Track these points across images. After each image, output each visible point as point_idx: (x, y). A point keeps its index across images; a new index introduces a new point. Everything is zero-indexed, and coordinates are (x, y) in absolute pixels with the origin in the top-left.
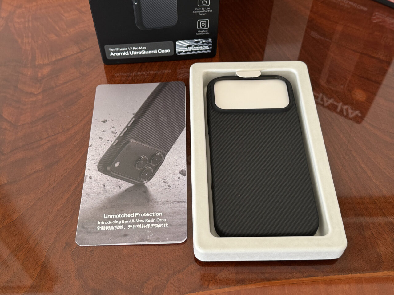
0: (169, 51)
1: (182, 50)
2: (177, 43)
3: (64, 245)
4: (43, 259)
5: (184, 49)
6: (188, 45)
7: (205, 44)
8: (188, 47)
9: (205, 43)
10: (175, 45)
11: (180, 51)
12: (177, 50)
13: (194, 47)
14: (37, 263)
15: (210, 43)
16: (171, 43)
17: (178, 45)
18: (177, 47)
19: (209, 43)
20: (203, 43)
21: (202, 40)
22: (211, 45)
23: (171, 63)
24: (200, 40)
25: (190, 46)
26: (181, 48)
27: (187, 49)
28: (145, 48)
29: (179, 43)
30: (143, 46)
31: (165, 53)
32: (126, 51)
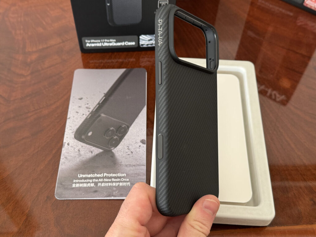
0: (133, 43)
1: (145, 43)
2: (141, 37)
3: (46, 198)
4: (29, 209)
6: (150, 39)
10: (139, 39)
11: (143, 43)
12: (141, 43)
13: (154, 41)
14: (23, 213)
16: (136, 37)
17: (141, 39)
18: (141, 41)
23: (135, 53)
28: (115, 41)
29: (142, 37)
30: (113, 39)
31: (131, 45)
32: (99, 43)
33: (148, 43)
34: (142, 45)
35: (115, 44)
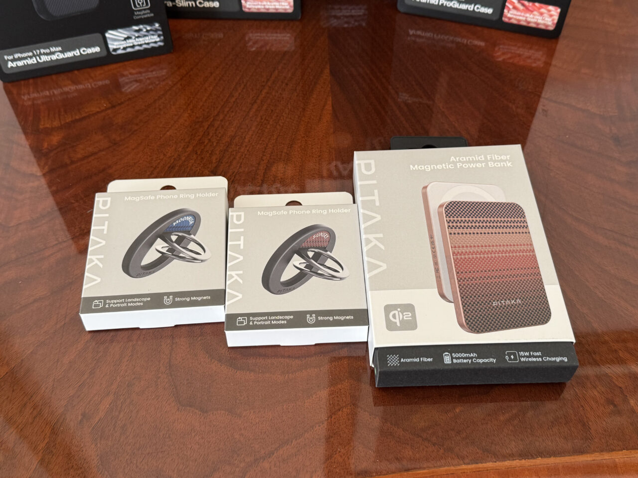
0: (97, 49)
1: (118, 45)
2: (107, 35)
5: (120, 45)
6: (126, 36)
7: (151, 32)
8: (126, 39)
9: (151, 30)
10: (105, 39)
11: (115, 47)
12: (112, 46)
13: (135, 39)
15: (159, 30)
16: (98, 36)
17: (109, 38)
18: (109, 42)
19: (156, 30)
20: (148, 31)
21: (145, 26)
22: (160, 33)
24: (141, 27)
25: (129, 38)
26: (116, 43)
27: (124, 44)
28: (60, 49)
29: (110, 34)
30: (56, 46)
31: (92, 53)
32: (31, 57)
33: (125, 46)
34: (115, 50)
35: (61, 56)
